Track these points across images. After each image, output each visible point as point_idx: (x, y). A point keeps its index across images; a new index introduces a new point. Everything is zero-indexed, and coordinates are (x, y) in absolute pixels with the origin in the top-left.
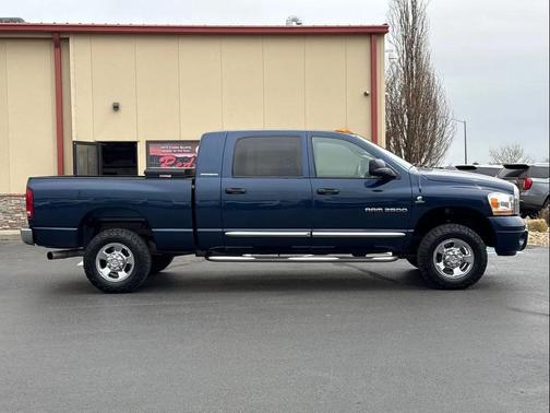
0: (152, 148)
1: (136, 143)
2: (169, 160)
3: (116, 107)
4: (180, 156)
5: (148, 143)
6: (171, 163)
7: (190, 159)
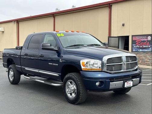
0: (133, 38)
1: (129, 36)
2: (139, 42)
3: (123, 25)
4: (142, 40)
5: (132, 36)
6: (139, 43)
7: (146, 41)
